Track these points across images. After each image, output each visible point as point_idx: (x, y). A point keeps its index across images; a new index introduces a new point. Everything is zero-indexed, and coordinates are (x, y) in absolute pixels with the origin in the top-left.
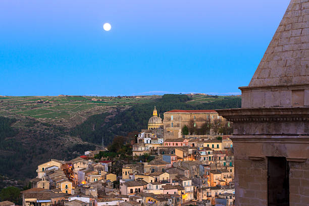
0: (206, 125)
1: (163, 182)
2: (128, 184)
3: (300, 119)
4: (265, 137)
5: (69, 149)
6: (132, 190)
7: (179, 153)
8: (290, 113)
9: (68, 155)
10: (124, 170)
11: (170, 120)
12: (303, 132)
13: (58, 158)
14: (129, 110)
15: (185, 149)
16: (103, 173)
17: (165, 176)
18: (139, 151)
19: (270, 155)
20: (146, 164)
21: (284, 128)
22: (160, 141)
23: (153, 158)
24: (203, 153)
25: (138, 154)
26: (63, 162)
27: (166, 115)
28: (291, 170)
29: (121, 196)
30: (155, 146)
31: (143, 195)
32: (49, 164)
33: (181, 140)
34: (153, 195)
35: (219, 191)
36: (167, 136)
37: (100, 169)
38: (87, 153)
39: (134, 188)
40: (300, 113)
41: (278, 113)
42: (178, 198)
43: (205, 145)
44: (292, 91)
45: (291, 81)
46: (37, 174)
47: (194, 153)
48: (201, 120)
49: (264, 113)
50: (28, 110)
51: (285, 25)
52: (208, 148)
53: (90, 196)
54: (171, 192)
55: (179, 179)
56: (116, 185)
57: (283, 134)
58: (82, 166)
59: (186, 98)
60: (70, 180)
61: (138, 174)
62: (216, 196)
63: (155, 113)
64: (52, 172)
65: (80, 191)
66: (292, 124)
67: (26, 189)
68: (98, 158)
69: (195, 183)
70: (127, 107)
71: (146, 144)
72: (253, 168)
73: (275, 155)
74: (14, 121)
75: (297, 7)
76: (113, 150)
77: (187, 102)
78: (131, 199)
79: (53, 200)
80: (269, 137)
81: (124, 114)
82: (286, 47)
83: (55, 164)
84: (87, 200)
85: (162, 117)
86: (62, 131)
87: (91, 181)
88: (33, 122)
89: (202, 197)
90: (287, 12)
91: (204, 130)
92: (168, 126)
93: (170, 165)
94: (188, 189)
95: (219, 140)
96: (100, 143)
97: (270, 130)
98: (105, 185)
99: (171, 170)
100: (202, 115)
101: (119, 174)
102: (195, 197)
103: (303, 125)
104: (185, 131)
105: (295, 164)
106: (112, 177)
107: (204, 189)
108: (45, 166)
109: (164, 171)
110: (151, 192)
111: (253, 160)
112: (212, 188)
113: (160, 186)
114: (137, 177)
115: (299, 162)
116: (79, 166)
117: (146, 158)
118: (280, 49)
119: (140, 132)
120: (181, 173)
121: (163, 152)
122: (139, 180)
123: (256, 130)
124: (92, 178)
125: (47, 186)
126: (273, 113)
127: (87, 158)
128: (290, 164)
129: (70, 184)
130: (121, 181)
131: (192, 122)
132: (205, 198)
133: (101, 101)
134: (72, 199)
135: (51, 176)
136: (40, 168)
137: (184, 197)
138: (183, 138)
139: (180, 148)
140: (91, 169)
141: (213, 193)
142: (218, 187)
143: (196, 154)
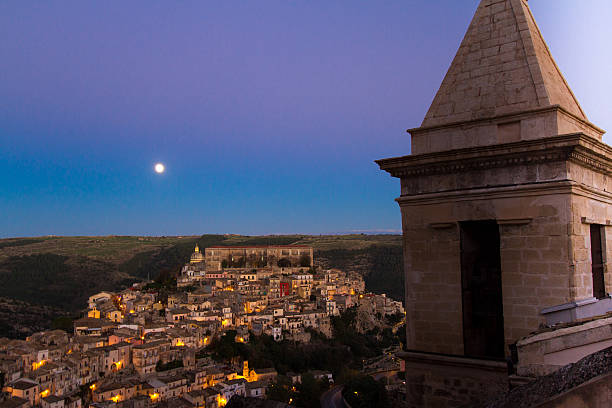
0: (242, 259)
1: (205, 309)
2: (173, 312)
3: (521, 160)
4: (457, 192)
5: (117, 282)
6: (176, 318)
7: (219, 284)
8: (506, 152)
9: (117, 288)
10: (169, 300)
11: (210, 254)
12: (524, 180)
13: (108, 290)
14: (172, 248)
15: (224, 280)
16: (150, 302)
17: (207, 304)
18: (183, 282)
19: (465, 219)
20: (190, 294)
21: (489, 178)
22: (202, 273)
23: (195, 289)
24: (241, 284)
25: (182, 285)
26: (114, 294)
27: (207, 250)
28: (502, 238)
29: (166, 323)
30: (198, 278)
31: (187, 322)
32: (99, 295)
33: (221, 272)
34: (196, 322)
35: (255, 317)
36: (209, 269)
37: (148, 299)
38: (135, 285)
39: (179, 316)
40: (525, 150)
41: (483, 154)
42: (218, 324)
43: (242, 277)
44: (499, 125)
45: (493, 113)
46: (88, 305)
47: (233, 283)
48: (238, 254)
49: (458, 157)
50: (80, 248)
51: (470, 46)
52: (244, 279)
53: (139, 324)
54: (213, 318)
55: (220, 307)
56: (162, 313)
57: (488, 187)
58: (131, 297)
59: (223, 238)
60: (120, 310)
61: (182, 303)
62: (252, 321)
63: (197, 250)
64: (103, 302)
65: (129, 319)
66: (503, 170)
67: (77, 318)
68: (145, 289)
69: (233, 311)
70: (171, 246)
71: (190, 276)
72: (435, 240)
73: (475, 218)
74: (67, 258)
75: (487, 21)
76: (159, 282)
77: (223, 241)
78: (176, 326)
79: (103, 328)
80: (462, 192)
81: (168, 251)
82: (477, 72)
83: (105, 296)
84: (135, 327)
85: (204, 254)
86: (111, 267)
87: (139, 309)
88: (85, 259)
89: (240, 322)
90: (471, 28)
91: (241, 263)
92: (209, 260)
93: (211, 295)
94: (227, 316)
95: (254, 272)
96: (146, 277)
97: (465, 183)
98: (152, 313)
99: (212, 299)
100: (238, 251)
101: (165, 302)
102: (234, 323)
103: (525, 170)
104: (225, 264)
105: (510, 228)
106: (158, 306)
107: (241, 315)
108: (96, 297)
109: (205, 300)
110: (194, 318)
111: (436, 229)
112: (249, 314)
113: (202, 313)
114: (181, 306)
115: (518, 225)
116: (127, 297)
117: (190, 289)
118: (466, 75)
119: (184, 266)
120: (221, 302)
121: (204, 283)
122: (183, 308)
123: (440, 185)
124: (141, 308)
125: (97, 316)
126: (476, 155)
127: (135, 289)
128: (501, 229)
129: (119, 313)
130: (167, 310)
131: (230, 256)
132: (243, 323)
133: (148, 240)
134: (122, 326)
135: (101, 306)
136: (91, 299)
137: (223, 323)
138: (223, 271)
139: (221, 280)
140: (139, 299)
141: (249, 319)
142: (254, 313)
143: (234, 284)
